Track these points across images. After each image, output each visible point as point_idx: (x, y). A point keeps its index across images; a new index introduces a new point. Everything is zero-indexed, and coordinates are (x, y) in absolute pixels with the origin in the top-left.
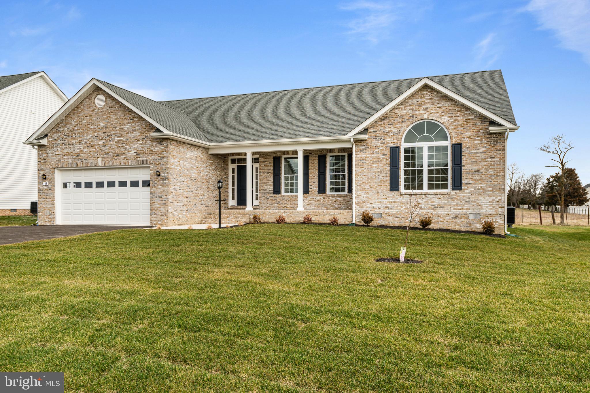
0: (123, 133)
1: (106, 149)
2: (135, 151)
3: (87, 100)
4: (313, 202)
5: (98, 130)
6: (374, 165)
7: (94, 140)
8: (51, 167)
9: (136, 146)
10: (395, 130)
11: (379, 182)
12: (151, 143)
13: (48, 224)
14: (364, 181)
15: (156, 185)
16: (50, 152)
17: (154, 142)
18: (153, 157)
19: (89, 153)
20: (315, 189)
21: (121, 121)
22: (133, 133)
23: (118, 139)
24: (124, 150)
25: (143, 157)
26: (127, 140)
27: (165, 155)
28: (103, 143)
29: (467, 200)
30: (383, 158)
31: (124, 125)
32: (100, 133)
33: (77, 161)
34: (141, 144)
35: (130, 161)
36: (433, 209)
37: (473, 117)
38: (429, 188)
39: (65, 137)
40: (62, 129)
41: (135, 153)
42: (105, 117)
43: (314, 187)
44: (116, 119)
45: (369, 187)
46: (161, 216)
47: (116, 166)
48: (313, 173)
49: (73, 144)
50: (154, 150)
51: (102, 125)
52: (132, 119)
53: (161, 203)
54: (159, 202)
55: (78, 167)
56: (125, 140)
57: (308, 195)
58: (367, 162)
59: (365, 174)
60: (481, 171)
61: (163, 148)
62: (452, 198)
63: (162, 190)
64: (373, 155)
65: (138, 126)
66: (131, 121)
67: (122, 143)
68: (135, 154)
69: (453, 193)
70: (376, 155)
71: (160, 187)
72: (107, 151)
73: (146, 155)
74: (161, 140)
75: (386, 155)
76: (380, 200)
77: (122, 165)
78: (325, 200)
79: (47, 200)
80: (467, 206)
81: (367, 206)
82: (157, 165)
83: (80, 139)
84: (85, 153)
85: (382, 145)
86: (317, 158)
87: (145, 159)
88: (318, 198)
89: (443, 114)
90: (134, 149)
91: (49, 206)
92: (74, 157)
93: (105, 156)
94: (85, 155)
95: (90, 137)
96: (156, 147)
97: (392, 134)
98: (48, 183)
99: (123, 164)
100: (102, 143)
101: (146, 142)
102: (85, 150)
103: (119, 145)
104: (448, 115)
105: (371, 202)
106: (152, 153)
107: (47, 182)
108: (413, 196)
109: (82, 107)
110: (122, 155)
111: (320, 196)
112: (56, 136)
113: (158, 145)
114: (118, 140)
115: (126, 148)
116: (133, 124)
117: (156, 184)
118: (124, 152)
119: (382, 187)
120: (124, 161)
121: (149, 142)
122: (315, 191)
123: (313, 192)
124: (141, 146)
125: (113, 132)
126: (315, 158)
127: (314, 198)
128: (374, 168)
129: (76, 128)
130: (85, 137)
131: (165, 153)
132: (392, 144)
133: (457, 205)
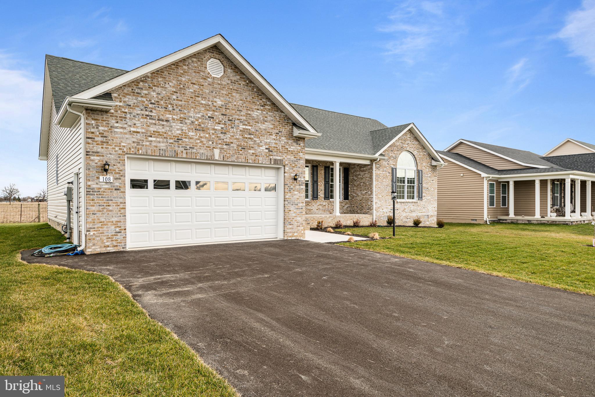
0: (251, 121)
1: (227, 138)
2: (267, 147)
3: (195, 60)
4: (321, 207)
5: (214, 108)
6: (384, 180)
7: (207, 121)
8: (120, 152)
9: (269, 141)
10: (394, 155)
11: (387, 193)
12: (286, 141)
13: (111, 249)
14: (379, 192)
15: (292, 191)
16: (116, 125)
17: (290, 139)
18: (289, 157)
19: (199, 139)
20: (322, 195)
21: (247, 104)
22: (264, 123)
23: (244, 127)
24: (252, 143)
25: (277, 156)
26: (257, 131)
27: (301, 156)
28: (222, 128)
29: (424, 206)
30: (389, 175)
31: (253, 111)
32: (216, 113)
33: (176, 148)
34: (274, 139)
35: (260, 158)
36: (411, 213)
37: (426, 154)
38: (408, 199)
39: (150, 106)
40: (146, 92)
41: (266, 149)
42: (224, 92)
43: (321, 194)
44: (241, 100)
45: (381, 197)
46: (297, 226)
47: (242, 162)
48: (321, 181)
49: (167, 121)
50: (289, 149)
51: (219, 103)
52: (262, 106)
53: (298, 212)
54: (295, 210)
55: (177, 157)
56: (253, 130)
57: (317, 201)
58: (381, 178)
59: (379, 186)
60: (429, 188)
61: (299, 148)
62: (418, 206)
63: (297, 197)
64: (383, 172)
65: (270, 116)
66: (262, 108)
67: (250, 134)
68: (267, 151)
69: (419, 202)
70: (385, 172)
71: (296, 193)
72: (228, 141)
73: (281, 154)
74: (298, 139)
75: (390, 173)
76: (387, 207)
77: (250, 163)
78: (329, 205)
79: (110, 208)
80: (424, 210)
81: (381, 211)
82: (293, 167)
83: (182, 116)
84: (191, 138)
85: (388, 165)
87: (279, 158)
88: (324, 204)
89: (415, 149)
90: (266, 144)
91: (115, 219)
92: (172, 141)
93: (225, 147)
94: (192, 141)
95: (200, 116)
96: (292, 146)
97: (392, 158)
98: (112, 178)
99: (251, 161)
100: (220, 128)
101: (280, 138)
102: (191, 134)
103: (246, 136)
104: (418, 151)
105: (382, 208)
106: (288, 152)
107: (110, 177)
108: (402, 204)
109: (185, 67)
110: (250, 149)
111: (326, 202)
112: (131, 100)
113: (294, 144)
114: (244, 129)
115: (255, 141)
116: (264, 113)
117: (292, 189)
118: (252, 146)
119: (388, 196)
120: (253, 158)
121: (283, 138)
122: (322, 198)
123: (321, 198)
124: (275, 141)
125: (237, 117)
126: (322, 169)
127: (321, 203)
128: (384, 182)
129: (174, 97)
130: (192, 115)
131: (301, 154)
132: (393, 166)
133: (420, 210)
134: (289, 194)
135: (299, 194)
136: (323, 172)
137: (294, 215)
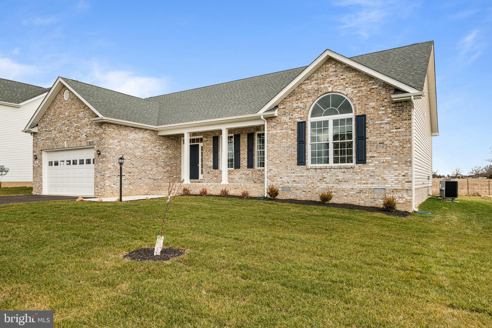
0: (79, 120)
1: (69, 134)
2: (86, 134)
3: (59, 95)
4: (244, 176)
5: (65, 118)
6: (284, 141)
7: (62, 127)
8: (40, 150)
9: (86, 130)
10: (301, 105)
11: (288, 157)
12: (95, 127)
13: (38, 194)
14: (275, 156)
15: (98, 162)
16: (39, 138)
17: (97, 126)
18: (96, 138)
19: (60, 137)
20: (245, 164)
21: (78, 110)
22: (84, 119)
23: (76, 125)
24: (79, 134)
25: (90, 139)
26: (81, 125)
27: (103, 137)
28: (68, 128)
29: (372, 174)
30: (292, 133)
31: (80, 113)
32: (66, 121)
33: (53, 144)
34: (89, 128)
35: (83, 143)
36: (338, 183)
37: (377, 86)
38: (335, 162)
39: (47, 125)
40: (45, 119)
41: (85, 136)
42: (68, 107)
43: (244, 162)
44: (75, 109)
45: (279, 162)
46: (101, 189)
47: (75, 147)
48: (244, 149)
49: (51, 131)
50: (97, 133)
51: (67, 114)
52: (84, 108)
53: (101, 178)
54: (100, 177)
55: (54, 149)
56: (80, 125)
57: (239, 169)
58: (278, 138)
59: (275, 149)
60: (385, 143)
61: (102, 131)
62: (356, 172)
63: (101, 167)
64: (283, 131)
65: (88, 113)
66: (84, 109)
67: (78, 128)
68: (86, 137)
69: (357, 166)
70: (285, 131)
71: (100, 164)
72: (70, 135)
73: (92, 137)
74: (101, 124)
75: (294, 130)
76: (289, 175)
77: (78, 147)
78: (253, 174)
79: (37, 175)
80: (371, 180)
81: (278, 180)
82: (99, 145)
83: (55, 127)
84: (57, 138)
85: (290, 120)
86: (246, 136)
87: (91, 140)
88: (248, 172)
89: (347, 85)
90: (85, 132)
91: (38, 180)
92: (52, 141)
93: (69, 139)
94: (58, 139)
95: (60, 124)
96: (98, 130)
97: (299, 110)
98: (38, 162)
99: (78, 146)
100: (67, 129)
101: (92, 127)
102: (58, 135)
103: (77, 130)
104: (352, 86)
105: (280, 176)
106: (96, 135)
107: (37, 162)
108: (318, 171)
109: (56, 101)
110: (78, 138)
111: (249, 170)
112: (42, 125)
113: (99, 128)
114: (76, 126)
115: (80, 132)
116: (85, 112)
117: (98, 161)
118: (79, 135)
119: (291, 161)
120: (79, 143)
121: (93, 126)
122: (245, 166)
123: (243, 167)
124: (89, 130)
125: (73, 120)
127: (244, 172)
128: (284, 143)
129: (53, 118)
130: (58, 125)
131: (103, 135)
132: (299, 119)
133: (361, 179)
134: (97, 165)
135: (102, 165)
136: (246, 140)
137: (99, 180)
